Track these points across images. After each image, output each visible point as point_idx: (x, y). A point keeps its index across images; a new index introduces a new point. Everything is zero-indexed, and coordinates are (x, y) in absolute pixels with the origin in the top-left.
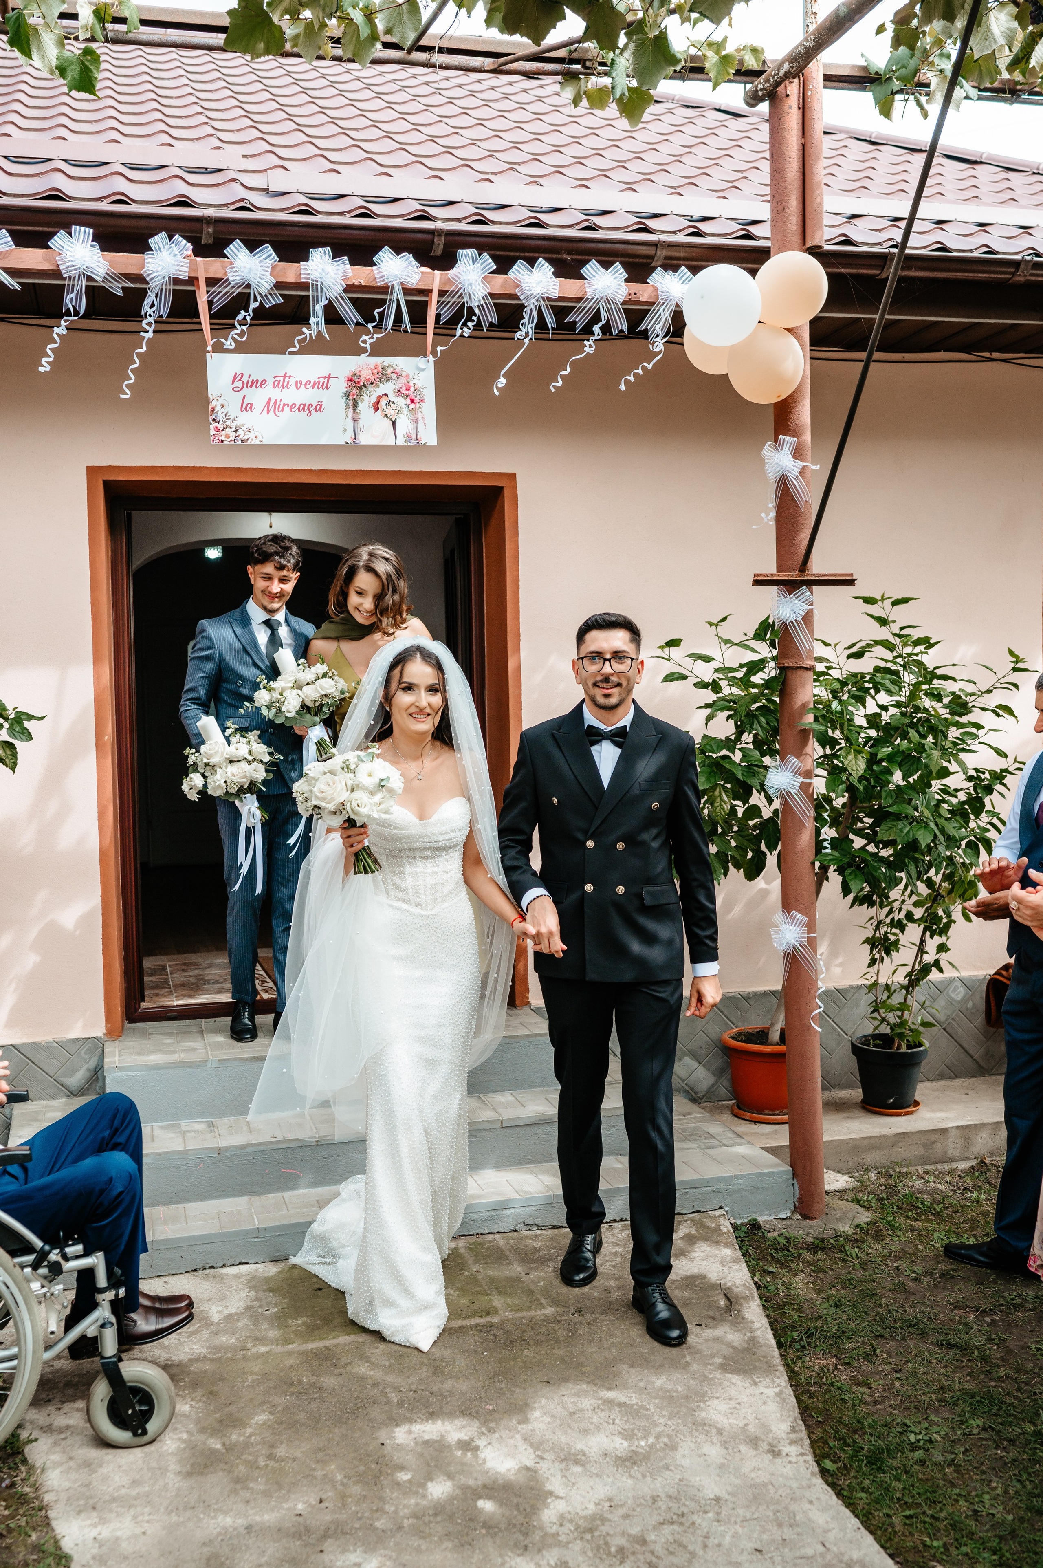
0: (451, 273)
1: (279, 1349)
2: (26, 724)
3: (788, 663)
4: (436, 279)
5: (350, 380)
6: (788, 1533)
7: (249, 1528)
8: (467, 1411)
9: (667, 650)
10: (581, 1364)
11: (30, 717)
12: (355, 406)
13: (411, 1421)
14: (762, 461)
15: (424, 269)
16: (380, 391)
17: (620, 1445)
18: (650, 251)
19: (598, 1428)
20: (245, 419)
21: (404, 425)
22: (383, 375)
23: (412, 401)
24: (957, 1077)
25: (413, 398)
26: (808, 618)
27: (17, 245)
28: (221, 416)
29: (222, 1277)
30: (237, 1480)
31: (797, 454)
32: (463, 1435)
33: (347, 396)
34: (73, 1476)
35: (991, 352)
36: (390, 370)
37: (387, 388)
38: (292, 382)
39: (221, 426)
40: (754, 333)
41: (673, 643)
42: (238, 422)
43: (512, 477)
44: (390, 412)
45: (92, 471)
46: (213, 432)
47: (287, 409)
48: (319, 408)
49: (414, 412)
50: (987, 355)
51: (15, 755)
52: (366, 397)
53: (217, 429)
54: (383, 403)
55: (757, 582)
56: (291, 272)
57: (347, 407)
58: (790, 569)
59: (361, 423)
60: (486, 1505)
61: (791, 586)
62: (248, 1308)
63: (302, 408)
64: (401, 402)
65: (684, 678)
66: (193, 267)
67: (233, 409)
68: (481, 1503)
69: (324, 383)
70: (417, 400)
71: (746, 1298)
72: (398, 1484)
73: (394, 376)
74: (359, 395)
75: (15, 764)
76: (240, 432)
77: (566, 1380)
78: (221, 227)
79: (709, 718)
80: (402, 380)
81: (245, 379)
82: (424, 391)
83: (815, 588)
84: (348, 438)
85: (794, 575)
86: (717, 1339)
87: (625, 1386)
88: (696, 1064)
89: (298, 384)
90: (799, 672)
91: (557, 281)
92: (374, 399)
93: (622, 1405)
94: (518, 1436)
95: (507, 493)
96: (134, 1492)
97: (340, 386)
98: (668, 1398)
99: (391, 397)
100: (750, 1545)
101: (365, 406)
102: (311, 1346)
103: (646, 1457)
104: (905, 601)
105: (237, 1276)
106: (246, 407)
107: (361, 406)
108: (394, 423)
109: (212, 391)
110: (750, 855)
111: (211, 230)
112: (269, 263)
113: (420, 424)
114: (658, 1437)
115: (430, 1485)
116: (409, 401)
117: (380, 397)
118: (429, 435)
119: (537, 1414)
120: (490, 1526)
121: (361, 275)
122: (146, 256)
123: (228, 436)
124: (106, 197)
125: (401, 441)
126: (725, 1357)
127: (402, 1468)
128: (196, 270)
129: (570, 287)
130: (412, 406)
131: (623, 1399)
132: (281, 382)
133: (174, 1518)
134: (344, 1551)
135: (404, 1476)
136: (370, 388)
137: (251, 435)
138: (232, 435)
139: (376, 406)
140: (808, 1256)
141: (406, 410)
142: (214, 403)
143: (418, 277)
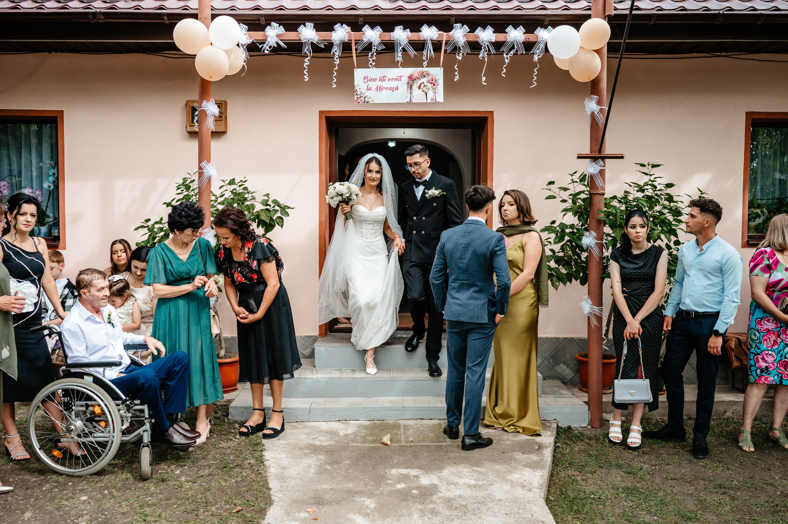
0: (451, 33)
1: (361, 445)
2: (287, 210)
3: (593, 192)
4: (445, 36)
5: (409, 77)
6: (521, 511)
7: (332, 489)
8: (420, 468)
9: (549, 186)
10: (470, 459)
11: (289, 208)
12: (411, 88)
13: (399, 468)
14: (584, 106)
15: (440, 32)
16: (421, 81)
17: (472, 482)
18: (543, 18)
19: (466, 477)
20: (368, 93)
21: (430, 94)
22: (423, 75)
23: (434, 85)
24: (692, 383)
25: (433, 82)
26: (602, 173)
27: (286, 31)
28: (359, 93)
29: (348, 423)
30: (333, 477)
31: (599, 103)
32: (416, 474)
33: (408, 83)
34: (278, 470)
35: (720, 52)
36: (425, 73)
37: (424, 80)
38: (387, 79)
39: (359, 97)
40: (578, 53)
41: (552, 183)
42: (366, 95)
43: (492, 112)
44: (425, 89)
45: (321, 112)
46: (356, 99)
47: (384, 89)
48: (397, 89)
49: (435, 89)
50: (718, 54)
51: (283, 222)
52: (415, 84)
53: (357, 98)
54: (422, 86)
55: (579, 157)
56: (387, 36)
57: (408, 88)
58: (594, 152)
59: (413, 94)
60: (415, 492)
61: (594, 159)
62: (354, 433)
63: (390, 89)
64: (430, 86)
65: (555, 197)
66: (350, 35)
67: (364, 90)
68: (413, 491)
69: (399, 79)
70: (436, 84)
71: (547, 447)
72: (387, 483)
73: (427, 75)
74: (413, 83)
75: (283, 225)
76: (366, 99)
77: (462, 463)
78: (366, 18)
79: (564, 215)
80: (430, 77)
81: (369, 78)
82: (439, 81)
83: (607, 160)
84: (408, 100)
85: (597, 155)
86: (528, 458)
87: (484, 467)
88: (566, 367)
89: (389, 80)
90: (597, 196)
91: (494, 35)
92: (419, 85)
93: (478, 472)
94: (436, 476)
95: (489, 119)
96: (297, 476)
97: (405, 80)
98: (498, 471)
99: (426, 84)
100: (504, 512)
101: (415, 88)
102: (372, 445)
103: (480, 486)
104: (658, 166)
105: (354, 424)
106: (369, 89)
107: (414, 88)
108: (426, 94)
109: (356, 82)
110: (582, 275)
111: (362, 19)
112: (379, 33)
113: (437, 94)
114: (487, 482)
115: (398, 485)
116: (432, 85)
117: (421, 84)
118: (440, 98)
119: (446, 471)
120: (413, 497)
121: (415, 36)
122: (333, 33)
123: (361, 100)
124: (324, 8)
125: (429, 101)
126: (527, 463)
127: (390, 479)
128: (351, 37)
129: (501, 37)
130: (434, 87)
131: (481, 470)
132: (382, 79)
133: (308, 484)
134: (361, 497)
135: (390, 482)
136: (417, 80)
137: (370, 100)
138: (363, 100)
139: (419, 88)
140: (587, 441)
141: (431, 89)
142: (356, 88)
143: (437, 36)
